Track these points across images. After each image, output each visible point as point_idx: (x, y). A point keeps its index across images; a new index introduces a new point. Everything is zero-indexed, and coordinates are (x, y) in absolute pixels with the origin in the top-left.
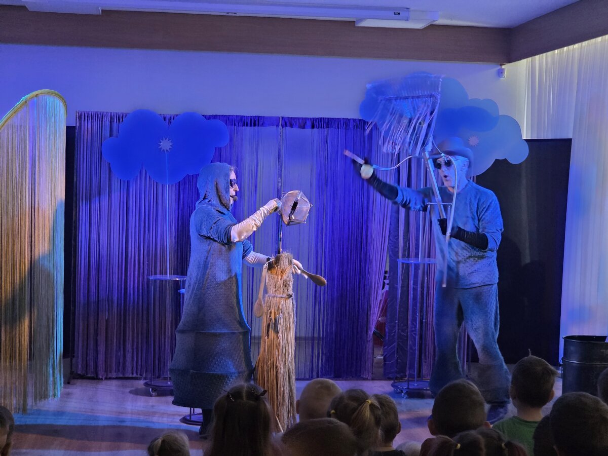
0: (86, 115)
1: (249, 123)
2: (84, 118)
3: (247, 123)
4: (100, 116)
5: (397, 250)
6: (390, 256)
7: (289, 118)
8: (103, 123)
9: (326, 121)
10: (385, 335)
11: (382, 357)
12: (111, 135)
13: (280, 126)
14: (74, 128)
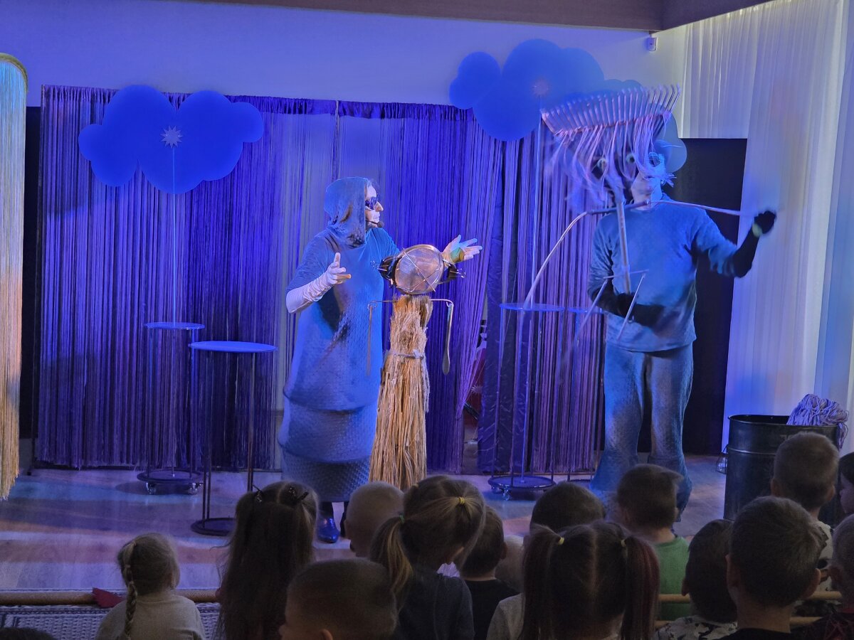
0: (56, 92)
1: (292, 108)
2: (54, 96)
3: (289, 108)
4: (77, 93)
5: (499, 290)
6: (490, 300)
7: (349, 102)
8: (81, 103)
9: (401, 109)
10: (481, 411)
11: (476, 443)
12: (92, 121)
13: (336, 114)
14: (39, 109)
